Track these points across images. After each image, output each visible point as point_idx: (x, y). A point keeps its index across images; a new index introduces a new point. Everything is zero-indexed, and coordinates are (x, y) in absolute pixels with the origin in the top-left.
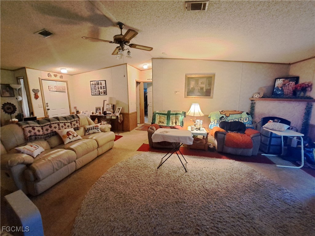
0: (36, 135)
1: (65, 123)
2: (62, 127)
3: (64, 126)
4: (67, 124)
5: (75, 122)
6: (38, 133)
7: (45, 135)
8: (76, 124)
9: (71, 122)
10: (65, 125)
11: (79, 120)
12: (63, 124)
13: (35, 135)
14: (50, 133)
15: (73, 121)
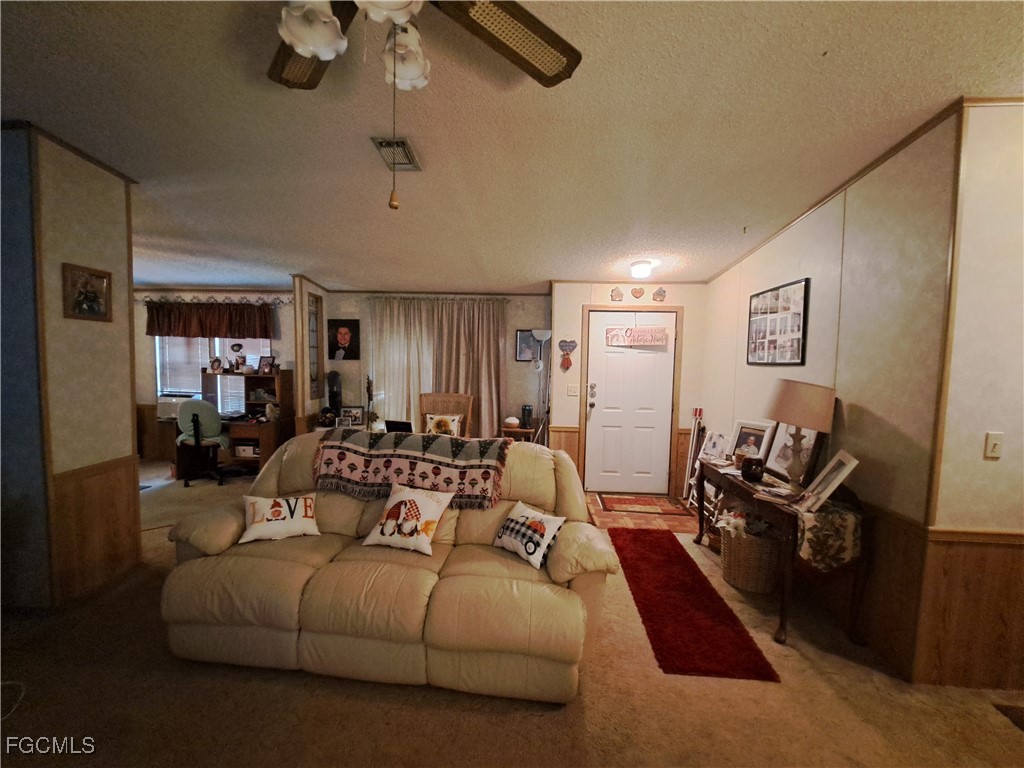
0: (341, 478)
1: (440, 463)
2: (424, 476)
3: (431, 476)
4: (446, 472)
5: (477, 474)
6: (346, 473)
7: (365, 485)
8: (481, 483)
9: (465, 467)
10: (436, 472)
11: (496, 469)
12: (428, 468)
13: (338, 475)
14: (380, 485)
15: (472, 467)
